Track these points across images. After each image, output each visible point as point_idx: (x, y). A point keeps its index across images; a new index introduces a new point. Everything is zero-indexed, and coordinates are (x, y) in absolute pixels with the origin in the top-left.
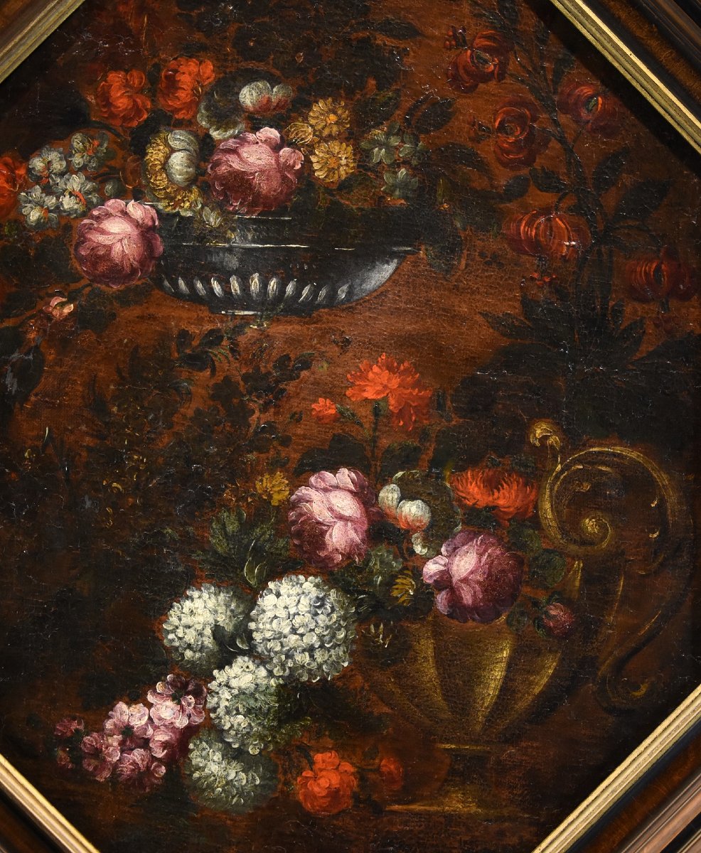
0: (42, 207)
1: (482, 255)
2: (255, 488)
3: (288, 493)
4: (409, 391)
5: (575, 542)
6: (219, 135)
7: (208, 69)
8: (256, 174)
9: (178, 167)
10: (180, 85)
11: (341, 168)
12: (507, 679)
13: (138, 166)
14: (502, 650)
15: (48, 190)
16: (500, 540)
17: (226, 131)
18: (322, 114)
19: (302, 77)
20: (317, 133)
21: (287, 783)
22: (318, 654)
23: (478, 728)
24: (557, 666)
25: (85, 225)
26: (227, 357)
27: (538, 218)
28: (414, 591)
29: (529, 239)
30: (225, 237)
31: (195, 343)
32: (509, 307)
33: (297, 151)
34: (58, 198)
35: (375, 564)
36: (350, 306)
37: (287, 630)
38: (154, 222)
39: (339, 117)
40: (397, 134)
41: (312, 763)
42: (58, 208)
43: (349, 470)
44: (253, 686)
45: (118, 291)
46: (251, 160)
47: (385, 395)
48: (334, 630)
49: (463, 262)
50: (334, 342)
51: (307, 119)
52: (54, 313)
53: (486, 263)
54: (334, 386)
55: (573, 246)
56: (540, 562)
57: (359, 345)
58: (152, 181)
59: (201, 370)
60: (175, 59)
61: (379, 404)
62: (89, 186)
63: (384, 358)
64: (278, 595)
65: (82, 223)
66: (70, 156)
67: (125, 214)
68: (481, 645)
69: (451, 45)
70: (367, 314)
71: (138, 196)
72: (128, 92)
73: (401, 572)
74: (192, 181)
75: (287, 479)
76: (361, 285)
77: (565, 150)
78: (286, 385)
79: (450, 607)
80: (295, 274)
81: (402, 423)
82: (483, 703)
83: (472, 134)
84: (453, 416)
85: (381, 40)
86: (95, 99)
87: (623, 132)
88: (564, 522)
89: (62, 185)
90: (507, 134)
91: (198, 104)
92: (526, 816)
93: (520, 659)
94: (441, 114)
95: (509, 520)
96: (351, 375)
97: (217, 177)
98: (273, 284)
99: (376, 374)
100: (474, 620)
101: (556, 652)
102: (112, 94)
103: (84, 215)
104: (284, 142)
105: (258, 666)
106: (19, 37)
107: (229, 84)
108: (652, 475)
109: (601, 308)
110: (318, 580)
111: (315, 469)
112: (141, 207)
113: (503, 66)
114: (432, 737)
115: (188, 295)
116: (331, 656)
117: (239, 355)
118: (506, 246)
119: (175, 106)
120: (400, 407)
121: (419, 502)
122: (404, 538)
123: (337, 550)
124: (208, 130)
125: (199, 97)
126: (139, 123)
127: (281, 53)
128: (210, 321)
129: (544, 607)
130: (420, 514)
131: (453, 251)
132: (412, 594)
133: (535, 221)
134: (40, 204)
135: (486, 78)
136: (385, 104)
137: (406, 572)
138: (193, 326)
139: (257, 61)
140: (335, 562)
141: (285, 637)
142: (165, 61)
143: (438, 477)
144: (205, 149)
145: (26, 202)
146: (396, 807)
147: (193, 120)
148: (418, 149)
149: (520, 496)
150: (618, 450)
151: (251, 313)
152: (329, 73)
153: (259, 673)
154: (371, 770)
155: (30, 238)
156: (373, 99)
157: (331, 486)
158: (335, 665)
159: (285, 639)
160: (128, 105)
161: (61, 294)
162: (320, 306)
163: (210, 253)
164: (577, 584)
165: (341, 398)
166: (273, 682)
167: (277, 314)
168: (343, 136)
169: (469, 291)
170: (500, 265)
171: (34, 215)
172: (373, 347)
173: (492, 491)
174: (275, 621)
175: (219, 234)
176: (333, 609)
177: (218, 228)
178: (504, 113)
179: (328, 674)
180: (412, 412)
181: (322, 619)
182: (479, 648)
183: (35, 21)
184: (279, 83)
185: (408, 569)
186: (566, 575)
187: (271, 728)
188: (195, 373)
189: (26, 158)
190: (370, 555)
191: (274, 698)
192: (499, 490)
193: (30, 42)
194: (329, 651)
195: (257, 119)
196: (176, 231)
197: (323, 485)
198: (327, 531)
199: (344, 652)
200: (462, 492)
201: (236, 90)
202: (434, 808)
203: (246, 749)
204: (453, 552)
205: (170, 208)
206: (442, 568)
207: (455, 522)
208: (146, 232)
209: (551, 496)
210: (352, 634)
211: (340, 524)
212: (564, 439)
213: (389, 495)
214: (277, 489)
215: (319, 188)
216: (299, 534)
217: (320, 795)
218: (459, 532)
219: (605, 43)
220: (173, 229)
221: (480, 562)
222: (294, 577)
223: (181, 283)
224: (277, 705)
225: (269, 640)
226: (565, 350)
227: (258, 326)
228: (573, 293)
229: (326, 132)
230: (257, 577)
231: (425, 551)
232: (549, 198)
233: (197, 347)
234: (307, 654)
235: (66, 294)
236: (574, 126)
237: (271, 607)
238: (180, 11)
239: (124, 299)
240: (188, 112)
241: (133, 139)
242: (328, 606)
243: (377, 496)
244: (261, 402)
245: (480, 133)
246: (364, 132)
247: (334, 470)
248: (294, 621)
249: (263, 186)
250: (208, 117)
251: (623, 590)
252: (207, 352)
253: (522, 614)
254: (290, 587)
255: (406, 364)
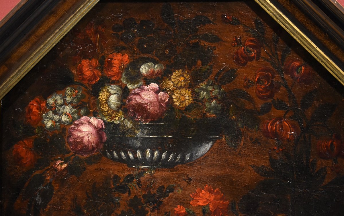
0: (53, 120)
1: (251, 139)
4: (218, 202)
6: (131, 87)
7: (126, 58)
8: (148, 104)
9: (113, 102)
10: (114, 65)
11: (186, 101)
13: (95, 101)
15: (55, 113)
17: (134, 85)
18: (177, 77)
19: (168, 60)
20: (175, 85)
25: (72, 128)
26: (135, 187)
27: (276, 122)
29: (272, 131)
30: (134, 133)
31: (121, 181)
32: (264, 163)
33: (166, 94)
34: (60, 116)
36: (191, 163)
38: (102, 126)
39: (185, 78)
40: (211, 85)
42: (60, 120)
45: (87, 157)
46: (146, 98)
47: (208, 203)
49: (242, 142)
50: (184, 179)
51: (171, 79)
52: (58, 168)
53: (253, 142)
54: (184, 200)
55: (292, 134)
57: (196, 181)
58: (101, 108)
59: (124, 193)
60: (111, 53)
61: (205, 208)
62: (73, 110)
63: (207, 186)
65: (71, 127)
66: (65, 98)
67: (89, 123)
69: (235, 45)
70: (199, 166)
71: (95, 115)
72: (91, 68)
74: (119, 108)
76: (196, 153)
77: (288, 90)
78: (162, 199)
80: (166, 149)
83: (245, 84)
84: (239, 213)
85: (203, 43)
86: (76, 72)
87: (314, 82)
89: (61, 111)
90: (261, 84)
91: (122, 73)
94: (231, 75)
96: (192, 194)
97: (130, 106)
98: (156, 153)
99: (204, 194)
102: (84, 69)
103: (71, 123)
104: (161, 89)
106: (43, 45)
107: (135, 64)
109: (306, 162)
112: (97, 120)
113: (258, 54)
115: (118, 159)
117: (141, 186)
118: (262, 135)
119: (112, 74)
120: (215, 209)
124: (126, 85)
125: (122, 70)
126: (96, 82)
127: (159, 50)
128: (128, 171)
131: (237, 137)
133: (275, 123)
134: (52, 119)
135: (251, 59)
136: (206, 72)
138: (120, 173)
139: (148, 54)
142: (107, 54)
144: (125, 93)
145: (46, 118)
147: (120, 81)
148: (221, 91)
151: (146, 167)
152: (180, 58)
155: (47, 134)
156: (200, 70)
160: (91, 74)
161: (61, 159)
162: (177, 163)
163: (128, 140)
165: (188, 205)
167: (158, 167)
168: (187, 86)
169: (245, 155)
170: (259, 143)
171: (49, 124)
172: (202, 182)
175: (131, 131)
177: (131, 128)
178: (259, 74)
180: (220, 211)
183: (50, 38)
184: (158, 64)
188: (121, 194)
189: (46, 98)
193: (47, 48)
195: (148, 80)
196: (112, 130)
201: (139, 67)
205: (110, 120)
208: (99, 131)
215: (176, 110)
219: (305, 42)
220: (111, 129)
223: (115, 154)
227: (150, 172)
228: (293, 155)
229: (179, 85)
232: (281, 113)
233: (122, 183)
235: (63, 159)
236: (291, 79)
238: (113, 32)
239: (89, 161)
240: (117, 77)
241: (93, 89)
244: (151, 207)
245: (249, 84)
246: (196, 84)
249: (152, 109)
250: (126, 79)
252: (127, 185)
255: (217, 189)
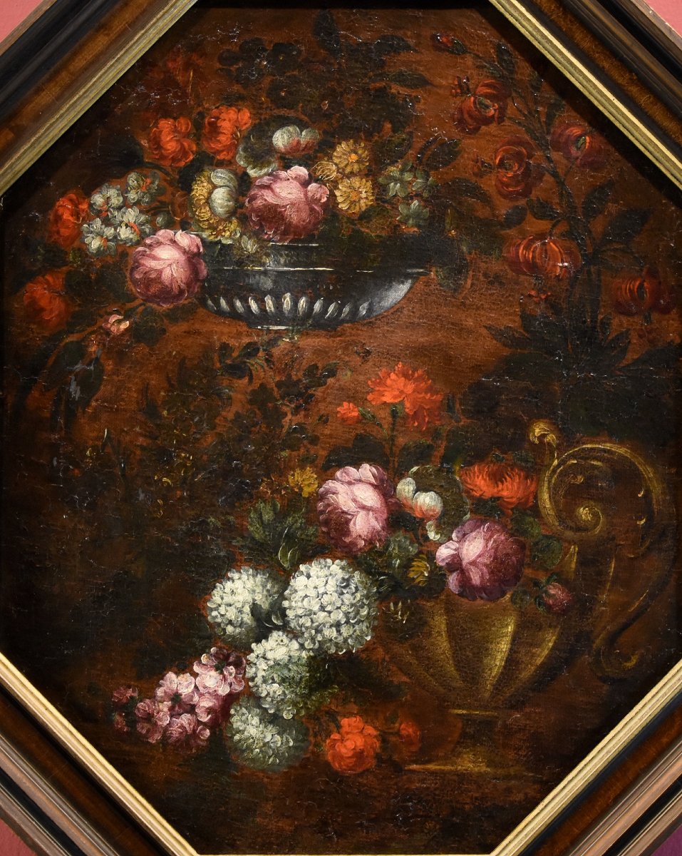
0: (102, 236)
1: (485, 275)
2: (288, 482)
3: (317, 486)
4: (422, 396)
5: (571, 528)
6: (255, 173)
7: (245, 117)
8: (288, 207)
9: (220, 201)
10: (221, 130)
11: (362, 201)
12: (512, 651)
13: (184, 200)
14: (507, 625)
15: (107, 222)
16: (504, 527)
17: (261, 170)
18: (344, 154)
19: (327, 122)
20: (341, 171)
21: (317, 745)
22: (344, 630)
23: (487, 695)
24: (557, 639)
25: (139, 252)
26: (262, 367)
27: (534, 243)
28: (429, 572)
29: (527, 261)
30: (260, 262)
31: (235, 354)
32: (510, 322)
33: (323, 186)
34: (116, 229)
35: (394, 549)
36: (370, 322)
37: (316, 608)
38: (199, 248)
39: (360, 156)
40: (410, 171)
41: (339, 727)
42: (115, 237)
43: (370, 465)
44: (287, 658)
45: (168, 309)
46: (283, 194)
47: (402, 399)
48: (357, 607)
49: (469, 282)
50: (356, 353)
51: (331, 158)
52: (112, 329)
53: (489, 282)
54: (357, 392)
55: (566, 267)
56: (540, 546)
57: (379, 355)
58: (197, 213)
59: (240, 378)
60: (217, 108)
61: (395, 407)
62: (143, 218)
63: (400, 366)
64: (308, 576)
65: (137, 250)
66: (126, 193)
67: (173, 242)
68: (488, 621)
69: (457, 93)
70: (385, 328)
71: (185, 226)
72: (176, 136)
73: (417, 555)
74: (232, 213)
75: (316, 474)
76: (379, 303)
77: (557, 182)
78: (315, 391)
79: (460, 587)
80: (322, 293)
81: (416, 424)
82: (491, 673)
83: (476, 170)
84: (462, 417)
85: (395, 89)
86: (148, 143)
87: (608, 167)
88: (560, 511)
89: (119, 218)
90: (506, 170)
91: (236, 146)
92: (531, 774)
93: (523, 634)
94: (449, 152)
95: (512, 509)
96: (372, 382)
97: (253, 210)
98: (302, 302)
99: (394, 380)
100: (482, 598)
101: (556, 627)
102: (162, 138)
103: (138, 243)
104: (312, 178)
105: (291, 640)
106: (84, 90)
107: (263, 129)
108: (638, 470)
109: (591, 321)
110: (344, 563)
111: (340, 465)
112: (188, 236)
113: (502, 111)
114: (446, 704)
115: (229, 313)
116: (355, 631)
117: (274, 365)
118: (507, 267)
119: (218, 148)
120: (415, 410)
121: (432, 494)
122: (419, 525)
123: (360, 536)
124: (246, 168)
125: (237, 140)
126: (186, 163)
127: (309, 101)
128: (248, 336)
129: (544, 586)
130: (433, 504)
131: (460, 272)
132: (427, 575)
133: (532, 245)
134: (100, 235)
135: (488, 121)
136: (400, 145)
137: (421, 556)
138: (233, 340)
139: (288, 109)
140: (359, 547)
141: (315, 614)
142: (208, 109)
143: (449, 471)
144: (243, 185)
145: (88, 233)
146: (414, 767)
147: (233, 161)
148: (429, 183)
149: (522, 487)
150: (608, 446)
151: (283, 328)
152: (350, 118)
153: (292, 646)
154: (392, 733)
155: (91, 264)
156: (389, 140)
157: (355, 480)
158: (359, 639)
159: (315, 616)
160: (176, 148)
161: (118, 312)
162: (343, 321)
163: (248, 276)
164: (573, 566)
165: (363, 402)
166: (304, 654)
167: (306, 329)
168: (363, 173)
169: (475, 307)
170: (501, 284)
171: (95, 244)
172: (391, 357)
173: (496, 483)
174: (306, 599)
175: (255, 259)
176: (357, 588)
177: (254, 254)
178: (503, 151)
179: (353, 647)
180: (425, 414)
181: (347, 598)
182: (487, 623)
183: (97, 77)
184: (307, 128)
185: (423, 553)
186: (563, 558)
187: (302, 696)
188: (235, 381)
189: (88, 194)
190: (390, 541)
191: (305, 668)
192: (502, 482)
193: (92, 95)
194: (354, 627)
195: (288, 159)
196: (218, 256)
197: (347, 479)
198: (351, 520)
199: (367, 627)
200: (470, 484)
201: (270, 134)
202: (449, 767)
203: (280, 715)
204: (463, 537)
205: (213, 237)
206: (453, 552)
207: (464, 511)
208: (192, 258)
209: (549, 488)
210: (374, 611)
211: (362, 513)
212: (560, 437)
213: (406, 487)
214: (307, 483)
215: (342, 218)
216: (326, 523)
217: (347, 755)
218: (468, 520)
219: (591, 89)
220: (216, 255)
221: (487, 547)
222: (322, 561)
223: (223, 302)
224: (308, 675)
225: (301, 617)
226: (560, 358)
227: (290, 339)
228: (566, 308)
229: (348, 170)
230: (290, 561)
231: (438, 537)
232: (544, 225)
233: (236, 358)
234: (334, 629)
235: (122, 312)
236: (565, 161)
237: (302, 588)
238: (221, 66)
239: (173, 316)
240: (228, 153)
241: (180, 177)
242: (353, 586)
243: (395, 489)
244: (293, 406)
245: (483, 169)
246: (381, 169)
247: (357, 465)
248: (322, 600)
249: (294, 217)
250: (245, 157)
251: (614, 572)
252: (245, 362)
253: (525, 593)
254: (319, 570)
255: (420, 372)
